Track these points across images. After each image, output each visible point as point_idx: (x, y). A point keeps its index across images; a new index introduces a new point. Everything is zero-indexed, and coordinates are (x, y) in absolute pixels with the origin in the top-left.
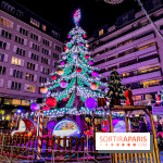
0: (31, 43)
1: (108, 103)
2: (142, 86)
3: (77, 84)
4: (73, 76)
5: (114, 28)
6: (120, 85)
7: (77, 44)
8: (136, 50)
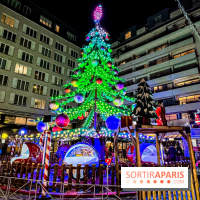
0: (41, 47)
1: (135, 123)
2: (177, 103)
3: (96, 99)
4: (92, 88)
5: (143, 30)
6: (150, 99)
7: (97, 49)
8: (170, 58)
